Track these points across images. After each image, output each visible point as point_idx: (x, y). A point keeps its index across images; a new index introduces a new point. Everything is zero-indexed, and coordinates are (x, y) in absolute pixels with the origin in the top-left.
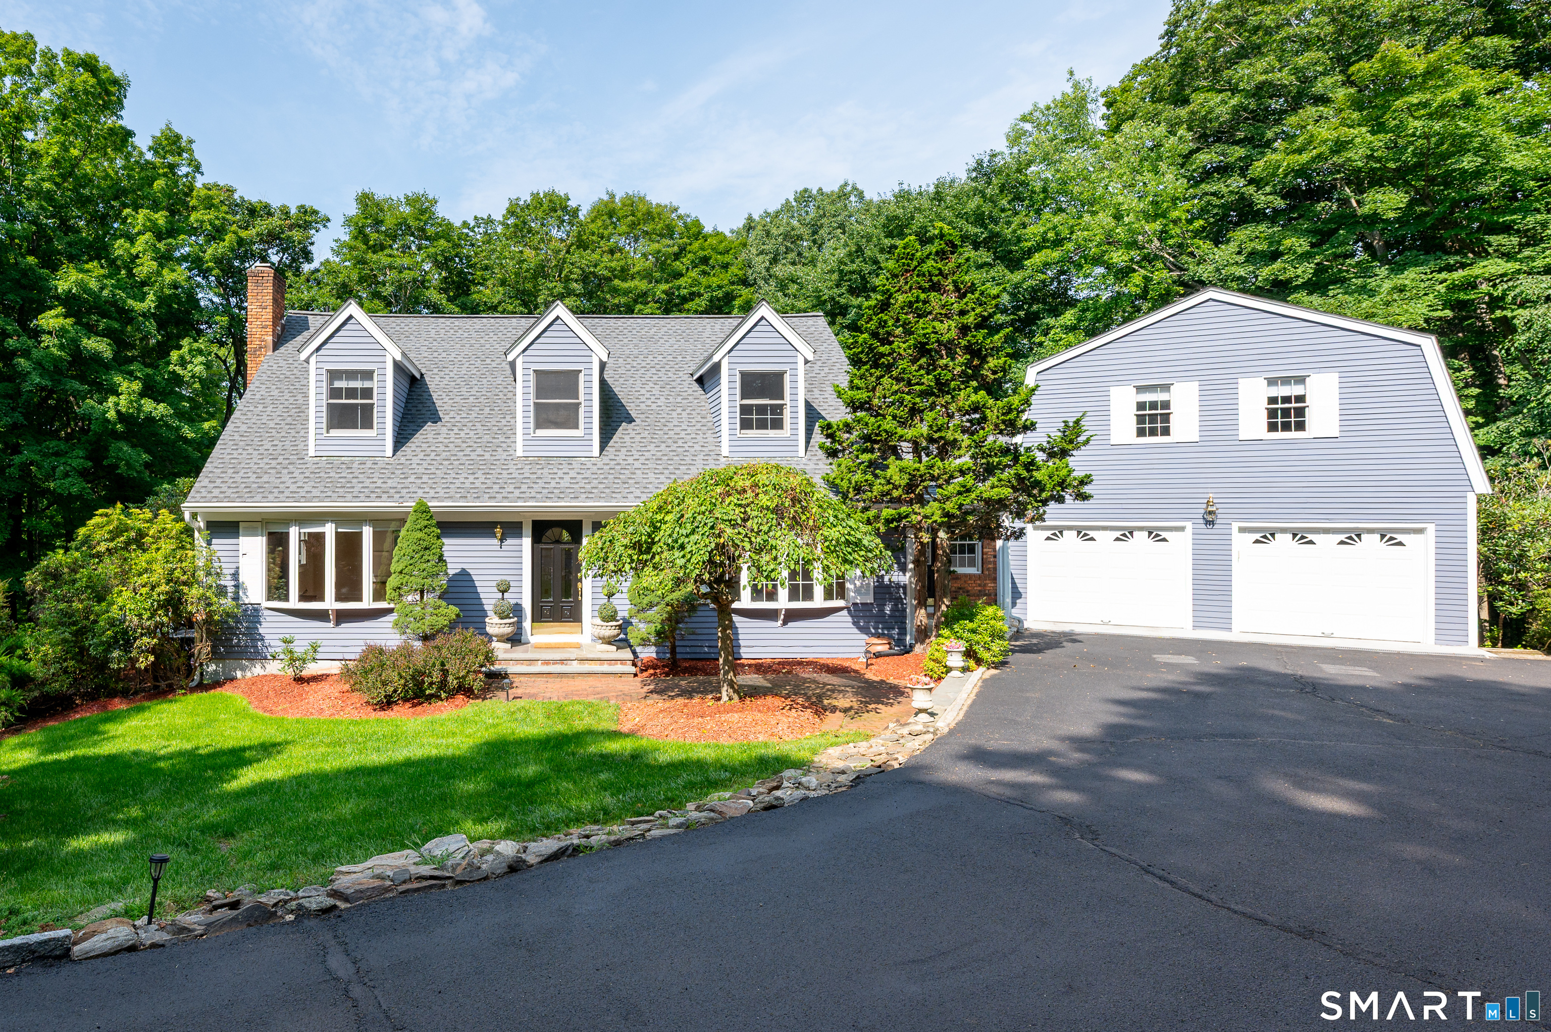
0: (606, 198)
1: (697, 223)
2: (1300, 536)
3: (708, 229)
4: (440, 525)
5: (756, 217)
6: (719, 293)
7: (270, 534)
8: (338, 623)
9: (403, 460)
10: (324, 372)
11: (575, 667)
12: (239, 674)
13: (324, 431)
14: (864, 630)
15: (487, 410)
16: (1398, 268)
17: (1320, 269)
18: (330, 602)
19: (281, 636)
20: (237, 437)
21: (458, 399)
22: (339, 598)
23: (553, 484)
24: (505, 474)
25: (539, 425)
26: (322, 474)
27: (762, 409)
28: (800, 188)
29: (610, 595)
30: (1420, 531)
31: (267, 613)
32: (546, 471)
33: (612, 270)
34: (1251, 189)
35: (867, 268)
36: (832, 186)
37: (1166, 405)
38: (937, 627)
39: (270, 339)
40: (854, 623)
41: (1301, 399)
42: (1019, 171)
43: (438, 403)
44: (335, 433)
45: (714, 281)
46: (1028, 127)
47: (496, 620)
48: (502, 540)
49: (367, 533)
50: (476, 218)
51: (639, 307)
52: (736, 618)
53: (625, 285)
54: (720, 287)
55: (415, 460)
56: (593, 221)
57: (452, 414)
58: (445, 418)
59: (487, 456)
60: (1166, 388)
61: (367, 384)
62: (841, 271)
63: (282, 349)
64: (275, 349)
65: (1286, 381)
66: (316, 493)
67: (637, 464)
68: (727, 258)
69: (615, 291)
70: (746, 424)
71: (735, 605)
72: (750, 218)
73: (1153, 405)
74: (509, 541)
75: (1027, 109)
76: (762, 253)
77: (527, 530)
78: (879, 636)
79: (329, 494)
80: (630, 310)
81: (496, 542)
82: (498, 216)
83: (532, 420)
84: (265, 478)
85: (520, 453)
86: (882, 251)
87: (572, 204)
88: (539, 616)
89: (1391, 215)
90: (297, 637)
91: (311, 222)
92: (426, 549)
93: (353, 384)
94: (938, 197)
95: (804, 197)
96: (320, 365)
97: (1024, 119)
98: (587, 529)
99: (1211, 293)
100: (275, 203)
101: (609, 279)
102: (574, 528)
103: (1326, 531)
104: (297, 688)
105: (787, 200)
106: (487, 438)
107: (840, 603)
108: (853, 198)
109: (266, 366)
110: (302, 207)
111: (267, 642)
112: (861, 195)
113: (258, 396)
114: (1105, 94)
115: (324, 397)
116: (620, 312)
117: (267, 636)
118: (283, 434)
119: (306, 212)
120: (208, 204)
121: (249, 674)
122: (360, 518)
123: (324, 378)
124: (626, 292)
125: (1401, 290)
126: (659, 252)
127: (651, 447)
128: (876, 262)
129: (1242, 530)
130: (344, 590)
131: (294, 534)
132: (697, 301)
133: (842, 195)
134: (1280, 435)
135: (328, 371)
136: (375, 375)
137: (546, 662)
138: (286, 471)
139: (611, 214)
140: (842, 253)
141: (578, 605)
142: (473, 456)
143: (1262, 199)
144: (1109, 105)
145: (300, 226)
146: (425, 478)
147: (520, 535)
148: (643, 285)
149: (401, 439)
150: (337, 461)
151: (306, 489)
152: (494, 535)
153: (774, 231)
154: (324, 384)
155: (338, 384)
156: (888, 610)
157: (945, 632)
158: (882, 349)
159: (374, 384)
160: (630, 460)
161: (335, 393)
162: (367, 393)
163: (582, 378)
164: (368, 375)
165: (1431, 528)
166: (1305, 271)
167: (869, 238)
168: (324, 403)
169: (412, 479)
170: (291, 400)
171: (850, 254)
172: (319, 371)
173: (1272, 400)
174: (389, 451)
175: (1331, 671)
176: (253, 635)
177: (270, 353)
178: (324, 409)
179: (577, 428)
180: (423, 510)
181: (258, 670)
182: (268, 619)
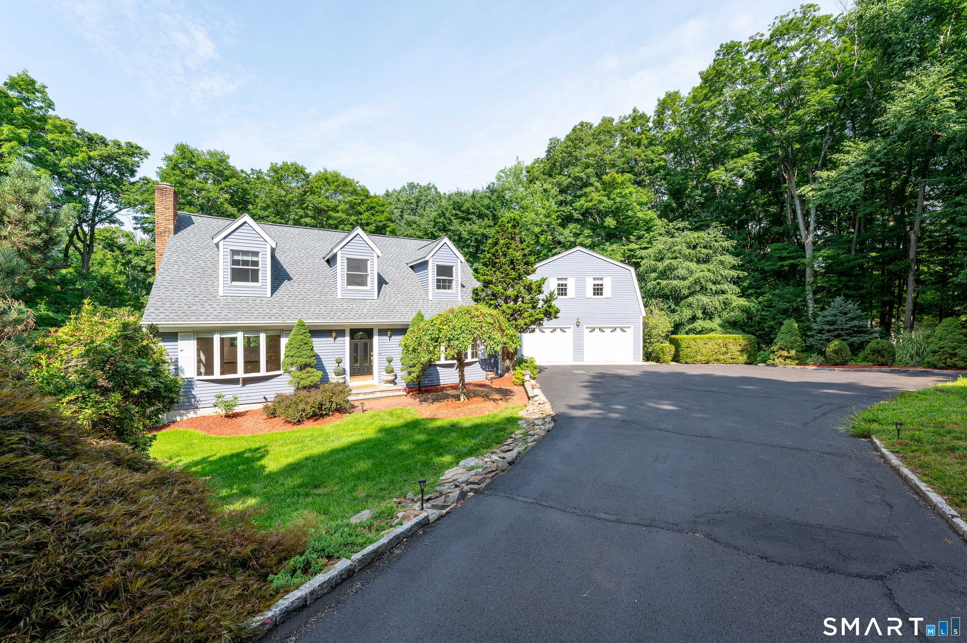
0: (323, 171)
1: (367, 191)
2: (601, 330)
3: (372, 194)
4: (310, 332)
5: (390, 191)
6: (381, 224)
7: (198, 339)
8: (244, 385)
9: (277, 299)
10: (229, 250)
11: (378, 395)
12: (178, 419)
13: (229, 282)
14: (484, 369)
15: (315, 275)
16: (612, 244)
17: (593, 243)
18: (240, 374)
19: (214, 394)
20: (165, 283)
21: (298, 269)
22: (246, 371)
23: (360, 312)
24: (334, 307)
25: (349, 284)
26: (231, 306)
27: (444, 281)
28: (410, 182)
29: (390, 361)
30: (629, 327)
31: (197, 382)
32: (354, 305)
33: (328, 207)
34: (573, 211)
35: (446, 222)
36: (424, 183)
37: (566, 285)
38: (514, 366)
39: (172, 227)
40: (481, 367)
41: (602, 285)
42: (502, 191)
43: (288, 270)
44: (235, 283)
45: (378, 218)
46: (503, 175)
47: (334, 376)
48: (335, 339)
49: (263, 337)
50: (252, 170)
51: (342, 226)
52: (438, 368)
53: (336, 215)
54: (381, 221)
55: (284, 299)
56: (316, 181)
57: (297, 276)
58: (294, 278)
59: (323, 298)
60: (566, 279)
61: (255, 259)
62: (435, 221)
63: (180, 234)
64: (175, 233)
65: (598, 279)
66: (230, 316)
67: (395, 303)
68: (381, 209)
69: (329, 218)
70: (439, 287)
71: (438, 363)
72: (387, 191)
73: (562, 285)
74: (339, 339)
75: (503, 168)
76: (396, 208)
77: (348, 333)
78: (491, 371)
79: (240, 316)
80: (336, 227)
81: (332, 339)
82: (265, 171)
83: (346, 281)
84: (194, 308)
85: (339, 296)
86: (452, 215)
87: (307, 171)
88: (353, 374)
89: (613, 227)
90: (224, 394)
91: (136, 154)
92: (305, 344)
93: (246, 258)
94: (473, 197)
95: (412, 186)
96: (225, 247)
97: (502, 171)
98: (375, 332)
99: (579, 248)
100: (109, 137)
101: (328, 211)
102: (369, 333)
103: (608, 328)
104: (230, 421)
105: (404, 187)
106: (319, 289)
107: (476, 359)
108: (433, 190)
109: (171, 243)
110: (129, 143)
111: (198, 399)
112: (436, 189)
113: (172, 260)
114: (526, 168)
115: (229, 264)
116: (332, 228)
117: (198, 396)
118: (197, 283)
119: (132, 147)
120: (61, 130)
121: (185, 418)
122: (257, 329)
123: (229, 254)
124: (336, 219)
125: (613, 250)
126: (351, 201)
127: (399, 295)
128: (450, 219)
129: (587, 328)
130: (249, 367)
131: (217, 338)
132: (370, 226)
133: (428, 188)
134: (596, 297)
135: (231, 250)
136: (260, 254)
137: (365, 394)
138: (207, 304)
139: (326, 179)
140: (435, 214)
141: (371, 367)
142: (315, 297)
143: (576, 215)
144: (528, 172)
145: (129, 155)
146: (293, 309)
147: (344, 336)
148: (344, 216)
149: (275, 288)
150: (238, 299)
151: (224, 314)
152: (331, 336)
153: (402, 200)
154: (229, 257)
155: (236, 257)
156: (492, 361)
157: (517, 368)
158: (496, 260)
159: (260, 259)
160: (392, 301)
161: (235, 262)
162: (256, 263)
163: (369, 263)
164: (256, 254)
165: (632, 326)
166: (588, 241)
167: (447, 209)
168: (229, 267)
169: (286, 309)
170: (196, 264)
171: (438, 214)
172: (225, 250)
173: (595, 285)
174: (269, 294)
175: (620, 372)
176: (189, 395)
177: (172, 235)
178: (229, 270)
179: (366, 285)
180: (301, 325)
181: (191, 415)
182: (198, 386)
